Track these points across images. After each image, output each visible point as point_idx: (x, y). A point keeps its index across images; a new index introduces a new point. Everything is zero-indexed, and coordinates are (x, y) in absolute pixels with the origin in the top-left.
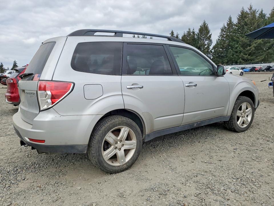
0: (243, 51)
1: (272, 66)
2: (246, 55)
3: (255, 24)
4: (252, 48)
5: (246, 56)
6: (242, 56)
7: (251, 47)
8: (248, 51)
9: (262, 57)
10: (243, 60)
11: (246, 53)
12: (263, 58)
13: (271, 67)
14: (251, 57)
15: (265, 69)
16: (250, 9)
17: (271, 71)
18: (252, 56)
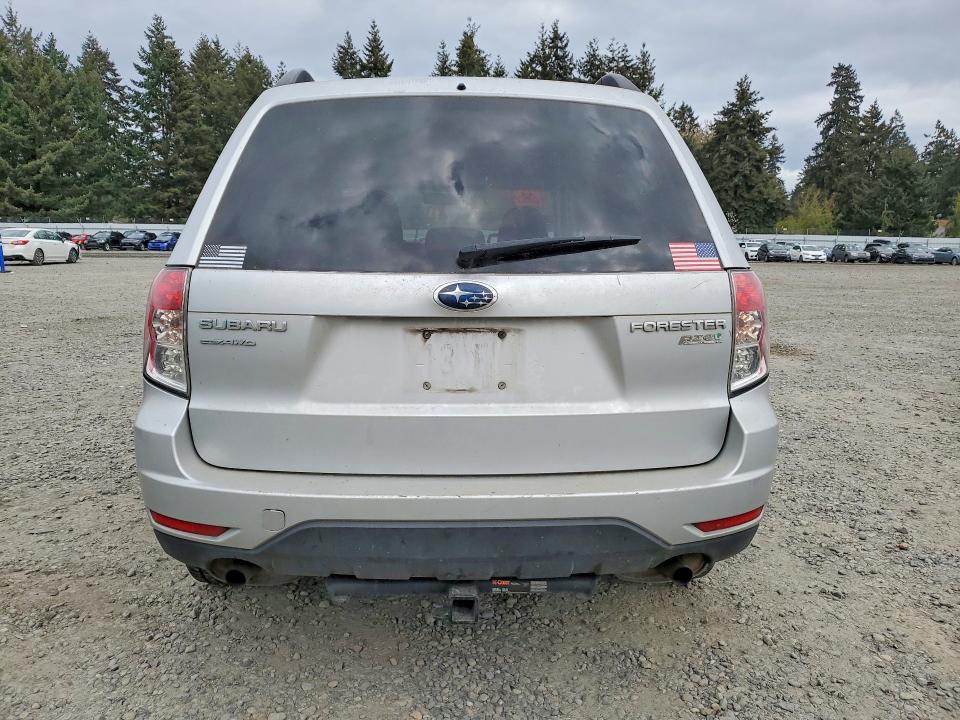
0: (11, 173)
1: (122, 232)
2: (26, 187)
3: (43, 82)
4: (43, 165)
5: (27, 192)
6: (10, 188)
7: (38, 162)
8: (28, 173)
9: (80, 198)
10: (19, 204)
11: (25, 180)
12: (85, 204)
13: (122, 236)
14: (43, 196)
15: (107, 242)
16: (9, 24)
17: (125, 249)
18: (47, 193)
